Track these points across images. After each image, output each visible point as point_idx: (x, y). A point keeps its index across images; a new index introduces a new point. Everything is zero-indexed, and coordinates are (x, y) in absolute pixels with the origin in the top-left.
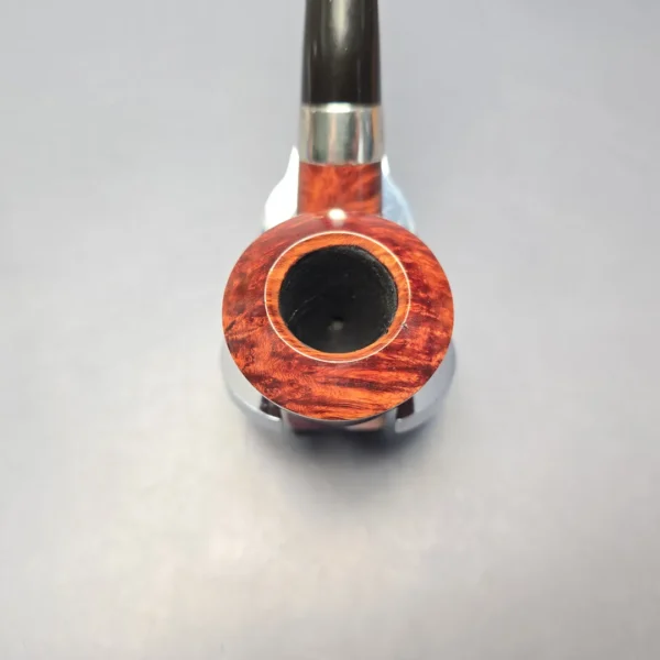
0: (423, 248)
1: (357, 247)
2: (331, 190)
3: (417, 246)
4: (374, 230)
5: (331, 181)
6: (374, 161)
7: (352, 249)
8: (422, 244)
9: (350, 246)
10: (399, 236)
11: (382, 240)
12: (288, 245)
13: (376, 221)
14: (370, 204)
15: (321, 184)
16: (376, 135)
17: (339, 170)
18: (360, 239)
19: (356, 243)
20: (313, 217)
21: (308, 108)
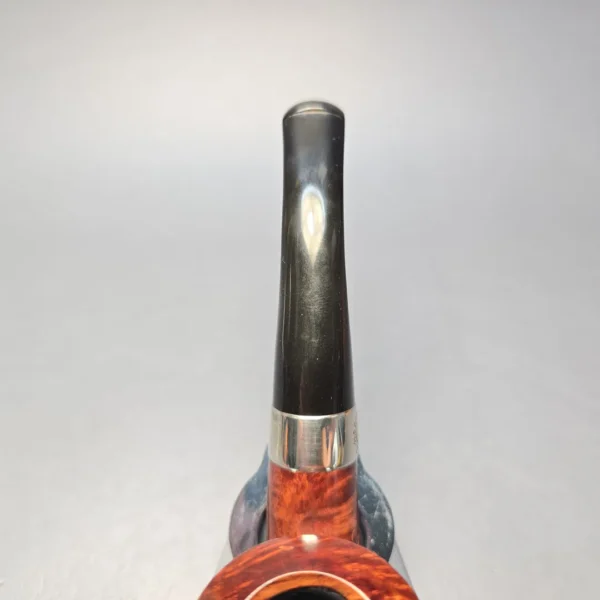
0: (403, 587)
1: (330, 589)
2: (303, 496)
3: (396, 585)
4: (349, 567)
5: (303, 487)
6: (352, 460)
7: (325, 591)
8: (401, 581)
9: (323, 587)
10: (376, 574)
12: (253, 587)
13: (352, 552)
14: (344, 507)
15: (293, 490)
16: (350, 437)
17: (310, 477)
18: (333, 579)
19: (328, 584)
20: (282, 545)
21: (279, 413)
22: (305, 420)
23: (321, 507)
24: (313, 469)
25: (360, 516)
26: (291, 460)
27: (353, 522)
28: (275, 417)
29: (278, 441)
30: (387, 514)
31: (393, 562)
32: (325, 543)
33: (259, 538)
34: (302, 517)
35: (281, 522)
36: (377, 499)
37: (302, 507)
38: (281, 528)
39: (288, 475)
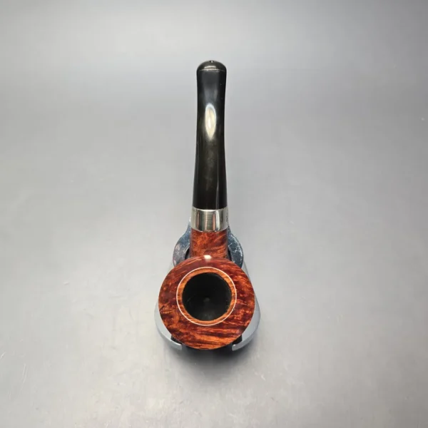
1: (215, 274)
2: (205, 242)
3: (240, 273)
4: (222, 266)
5: (205, 238)
6: (226, 227)
9: (212, 273)
11: (225, 271)
12: (187, 273)
13: (223, 261)
14: (222, 247)
15: (201, 239)
16: (225, 219)
17: (208, 234)
18: (216, 270)
19: (215, 272)
20: (197, 259)
21: (195, 209)
22: (207, 211)
23: (212, 246)
24: (209, 231)
25: (229, 252)
26: (200, 227)
27: (226, 253)
28: (193, 210)
29: (195, 221)
30: (241, 251)
31: (243, 268)
32: (214, 258)
33: (186, 258)
34: (204, 250)
35: (196, 252)
36: (236, 244)
37: (205, 246)
38: (195, 254)
39: (199, 234)
